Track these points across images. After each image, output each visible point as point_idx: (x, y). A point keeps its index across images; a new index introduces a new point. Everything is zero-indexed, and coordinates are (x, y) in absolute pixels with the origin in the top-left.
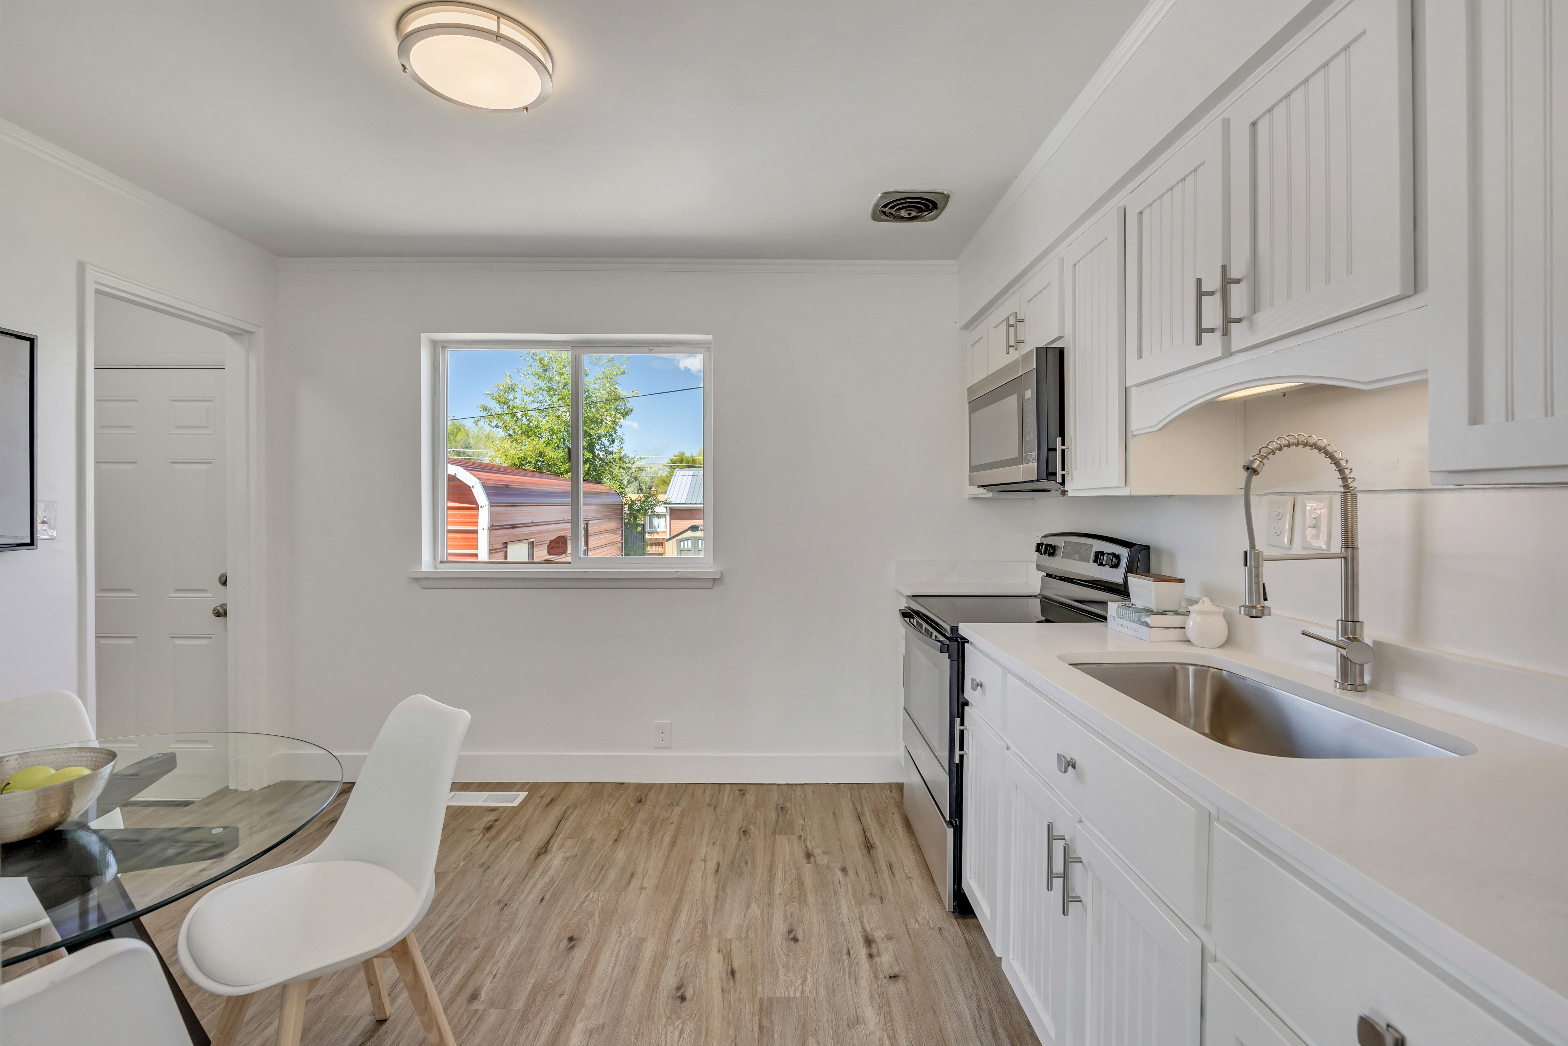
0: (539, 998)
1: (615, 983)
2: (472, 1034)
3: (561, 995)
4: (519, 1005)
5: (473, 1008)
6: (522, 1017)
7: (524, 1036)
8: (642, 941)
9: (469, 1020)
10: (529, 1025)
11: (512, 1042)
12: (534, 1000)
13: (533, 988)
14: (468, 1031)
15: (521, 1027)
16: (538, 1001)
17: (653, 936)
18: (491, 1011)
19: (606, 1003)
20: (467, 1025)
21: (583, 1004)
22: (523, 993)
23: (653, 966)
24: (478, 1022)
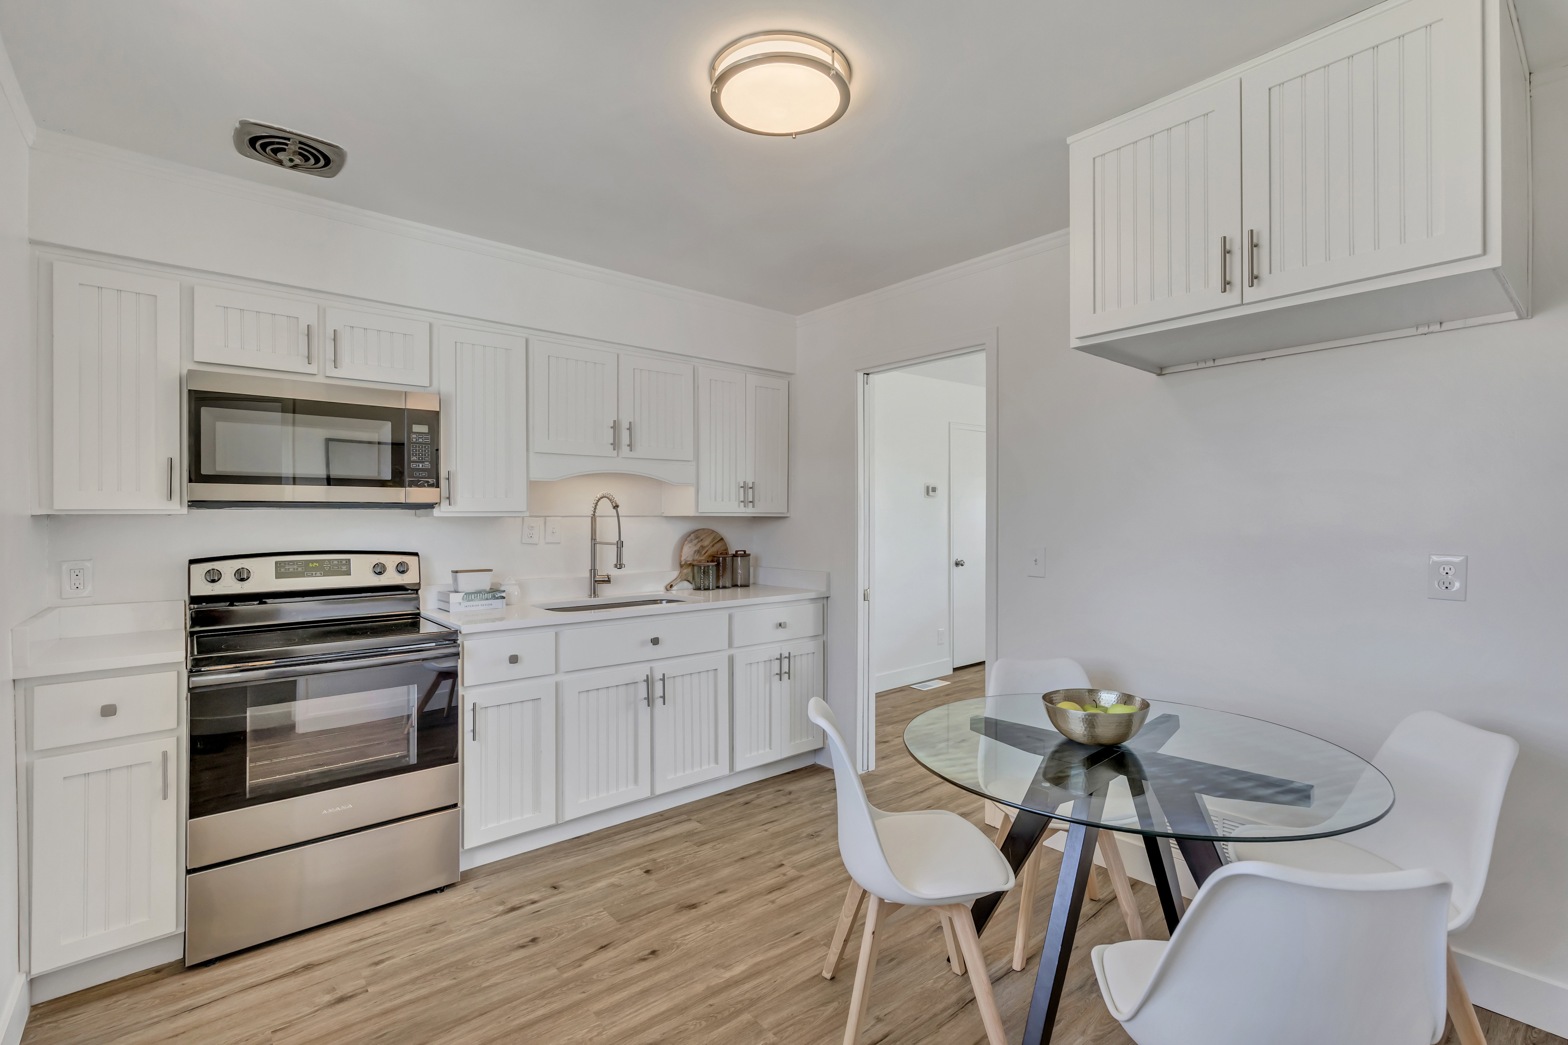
0: (726, 1013)
1: (668, 990)
2: (794, 1015)
3: (711, 1005)
4: (746, 1017)
5: (775, 1038)
6: (752, 1006)
7: (764, 991)
8: (598, 1014)
9: (787, 1029)
10: (755, 996)
11: (775, 992)
12: (730, 1015)
13: (722, 1025)
14: (794, 1020)
15: (760, 998)
16: (729, 1012)
17: (589, 1010)
18: (765, 1026)
19: (694, 980)
20: (791, 1025)
21: (708, 988)
22: (731, 1026)
23: (632, 984)
24: (782, 1022)
